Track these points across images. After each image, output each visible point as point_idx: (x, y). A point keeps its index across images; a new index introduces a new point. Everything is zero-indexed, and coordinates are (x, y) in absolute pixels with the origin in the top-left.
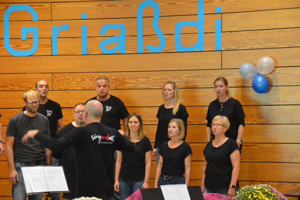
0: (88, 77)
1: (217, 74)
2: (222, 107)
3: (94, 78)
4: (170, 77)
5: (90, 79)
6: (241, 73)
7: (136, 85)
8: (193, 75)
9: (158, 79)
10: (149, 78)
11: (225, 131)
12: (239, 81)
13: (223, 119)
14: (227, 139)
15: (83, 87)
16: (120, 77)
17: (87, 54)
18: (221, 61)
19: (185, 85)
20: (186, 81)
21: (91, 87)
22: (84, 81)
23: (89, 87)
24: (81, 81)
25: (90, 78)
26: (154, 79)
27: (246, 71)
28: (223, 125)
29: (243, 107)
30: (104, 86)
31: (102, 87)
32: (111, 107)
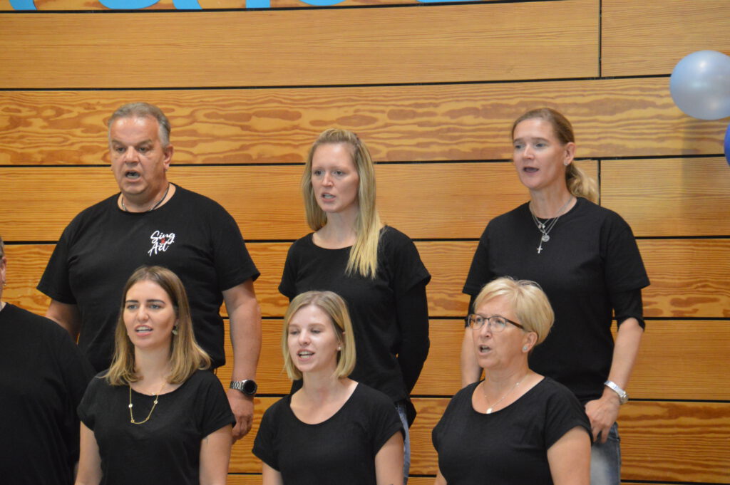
0: (35, 108)
1: (580, 100)
2: (545, 238)
3: (65, 116)
4: (383, 112)
5: (46, 119)
6: (680, 97)
7: (243, 148)
8: (478, 105)
9: (332, 122)
10: (299, 116)
12: (676, 128)
13: (521, 293)
14: (537, 379)
15: (15, 153)
16: (173, 110)
17: (33, 8)
18: (597, 42)
19: (446, 149)
20: (449, 130)
21: (51, 154)
22: (21, 128)
23: (41, 152)
24: (7, 128)
25: (49, 113)
26: (314, 123)
27: (697, 85)
30: (141, 148)
31: (131, 150)
32: (172, 236)
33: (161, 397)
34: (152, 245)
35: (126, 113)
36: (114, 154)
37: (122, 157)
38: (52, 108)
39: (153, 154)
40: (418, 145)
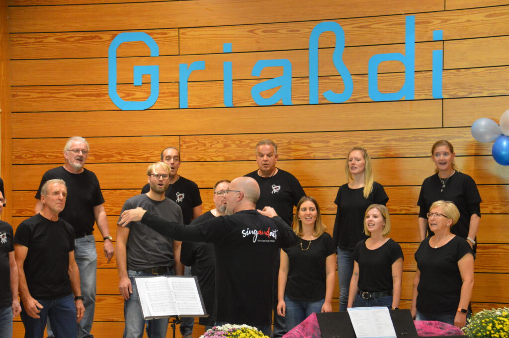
0: (233, 141)
1: (435, 135)
2: (444, 186)
3: (243, 143)
4: (360, 140)
5: (236, 144)
6: (474, 134)
7: (308, 154)
8: (396, 137)
9: (341, 144)
10: (328, 142)
11: (449, 225)
12: (472, 146)
14: (453, 236)
15: (226, 157)
16: (282, 141)
17: (232, 106)
18: (441, 115)
19: (385, 153)
20: (386, 147)
21: (238, 157)
22: (227, 148)
23: (235, 156)
24: (223, 148)
25: (237, 142)
26: (335, 144)
27: (482, 130)
28: (445, 215)
29: (477, 186)
30: (269, 155)
31: (265, 156)
32: (279, 187)
33: (312, 241)
34: (272, 190)
35: (263, 143)
36: (259, 157)
37: (262, 159)
38: (239, 140)
39: (273, 157)
40: (374, 152)
